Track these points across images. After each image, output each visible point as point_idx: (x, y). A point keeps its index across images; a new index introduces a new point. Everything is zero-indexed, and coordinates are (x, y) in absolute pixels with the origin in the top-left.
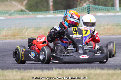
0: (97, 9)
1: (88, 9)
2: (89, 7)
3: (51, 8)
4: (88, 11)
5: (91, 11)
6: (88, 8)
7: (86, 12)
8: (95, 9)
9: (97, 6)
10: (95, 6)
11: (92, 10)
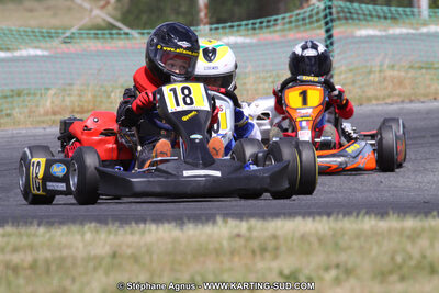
0: (358, 14)
1: (326, 16)
4: (327, 23)
5: (336, 23)
8: (348, 15)
11: (339, 19)
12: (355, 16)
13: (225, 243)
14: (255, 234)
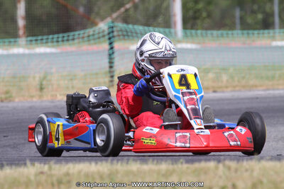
0: (132, 32)
1: (109, 34)
2: (112, 27)
3: (21, 32)
4: (110, 39)
5: (116, 38)
6: (110, 30)
7: (105, 41)
8: (125, 33)
9: (130, 26)
10: (125, 25)
11: (119, 36)
12: (129, 34)
13: (32, 178)
14: (53, 172)
